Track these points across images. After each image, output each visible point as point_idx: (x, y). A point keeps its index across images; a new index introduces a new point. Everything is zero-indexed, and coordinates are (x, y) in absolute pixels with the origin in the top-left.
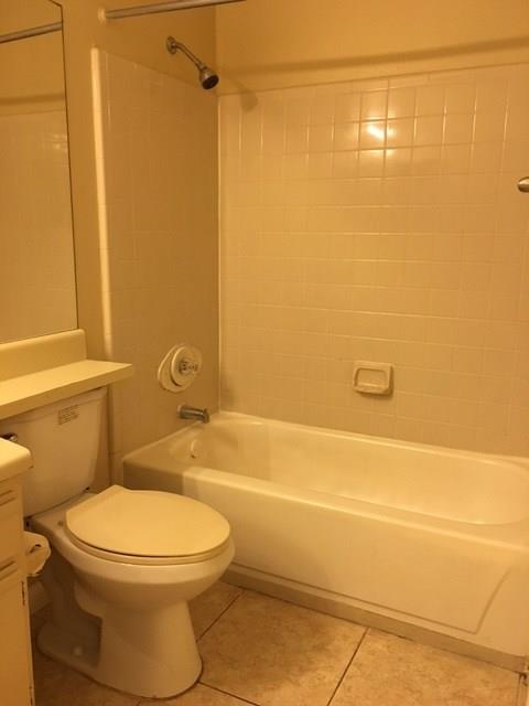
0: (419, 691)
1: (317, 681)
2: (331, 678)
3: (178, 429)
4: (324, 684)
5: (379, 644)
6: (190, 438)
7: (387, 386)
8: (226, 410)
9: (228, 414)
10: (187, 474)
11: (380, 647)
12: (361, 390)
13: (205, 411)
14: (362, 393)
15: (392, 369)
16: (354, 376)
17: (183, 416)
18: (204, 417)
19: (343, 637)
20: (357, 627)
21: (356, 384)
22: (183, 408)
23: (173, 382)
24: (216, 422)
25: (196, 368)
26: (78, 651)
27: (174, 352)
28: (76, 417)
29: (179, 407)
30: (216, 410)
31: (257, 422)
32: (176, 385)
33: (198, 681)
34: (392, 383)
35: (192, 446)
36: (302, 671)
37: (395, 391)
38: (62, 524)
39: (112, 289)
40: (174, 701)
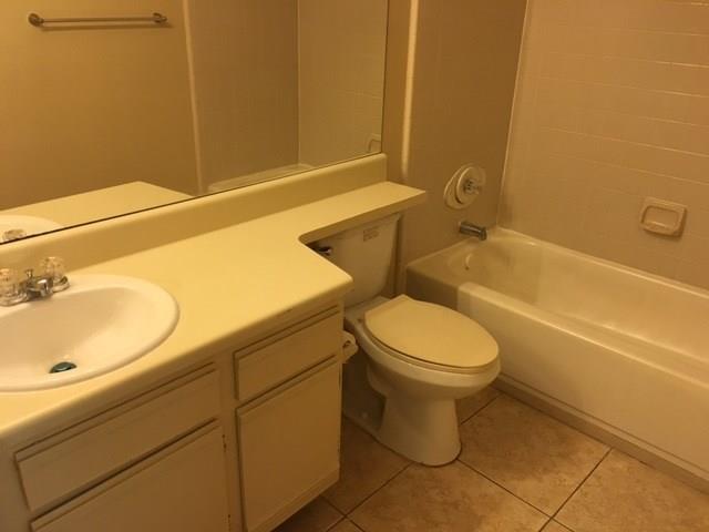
0: (650, 511)
1: (558, 482)
2: (571, 482)
3: (456, 242)
4: (564, 486)
5: (621, 465)
6: (466, 252)
7: (677, 228)
8: (502, 226)
9: (503, 230)
10: (463, 288)
11: (621, 466)
12: (647, 228)
13: (484, 230)
14: (648, 232)
15: (686, 211)
16: (642, 212)
17: (461, 230)
18: (481, 234)
19: (588, 452)
20: (601, 445)
21: (643, 221)
22: (464, 223)
23: (457, 199)
24: (492, 238)
25: (479, 188)
26: (365, 416)
27: (461, 172)
28: (375, 236)
29: (460, 223)
30: (493, 226)
31: (532, 242)
32: (459, 202)
33: (457, 459)
34: (683, 223)
35: (468, 259)
36: (546, 471)
37: (685, 234)
38: (362, 321)
39: (413, 117)
40: (437, 469)
